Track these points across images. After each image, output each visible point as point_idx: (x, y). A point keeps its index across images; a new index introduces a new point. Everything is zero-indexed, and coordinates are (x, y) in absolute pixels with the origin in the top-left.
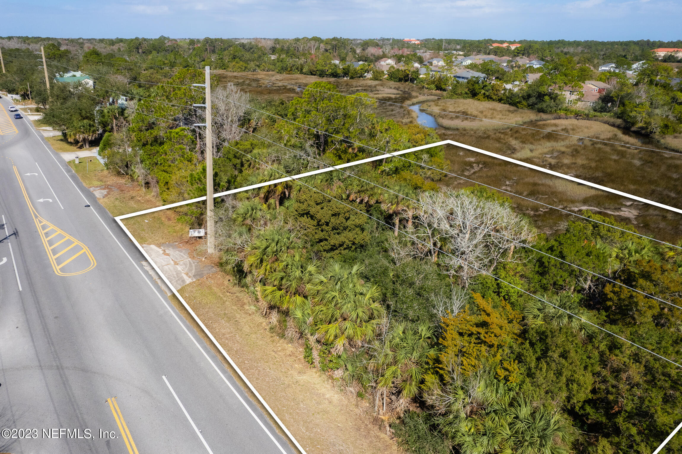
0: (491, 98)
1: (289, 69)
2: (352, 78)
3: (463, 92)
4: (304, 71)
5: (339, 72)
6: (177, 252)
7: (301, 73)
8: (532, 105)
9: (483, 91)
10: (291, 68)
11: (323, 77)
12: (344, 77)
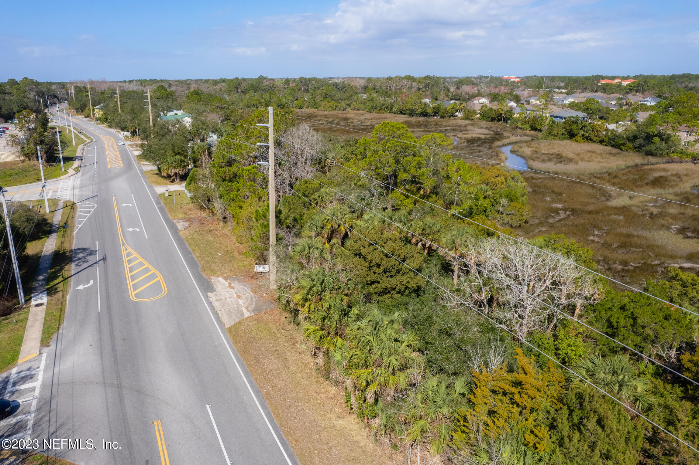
0: (591, 140)
1: (379, 108)
2: (442, 117)
3: (560, 133)
4: (394, 110)
5: (429, 112)
6: (242, 286)
7: (391, 112)
8: (639, 147)
9: (582, 132)
10: (381, 107)
11: (413, 116)
12: (434, 116)
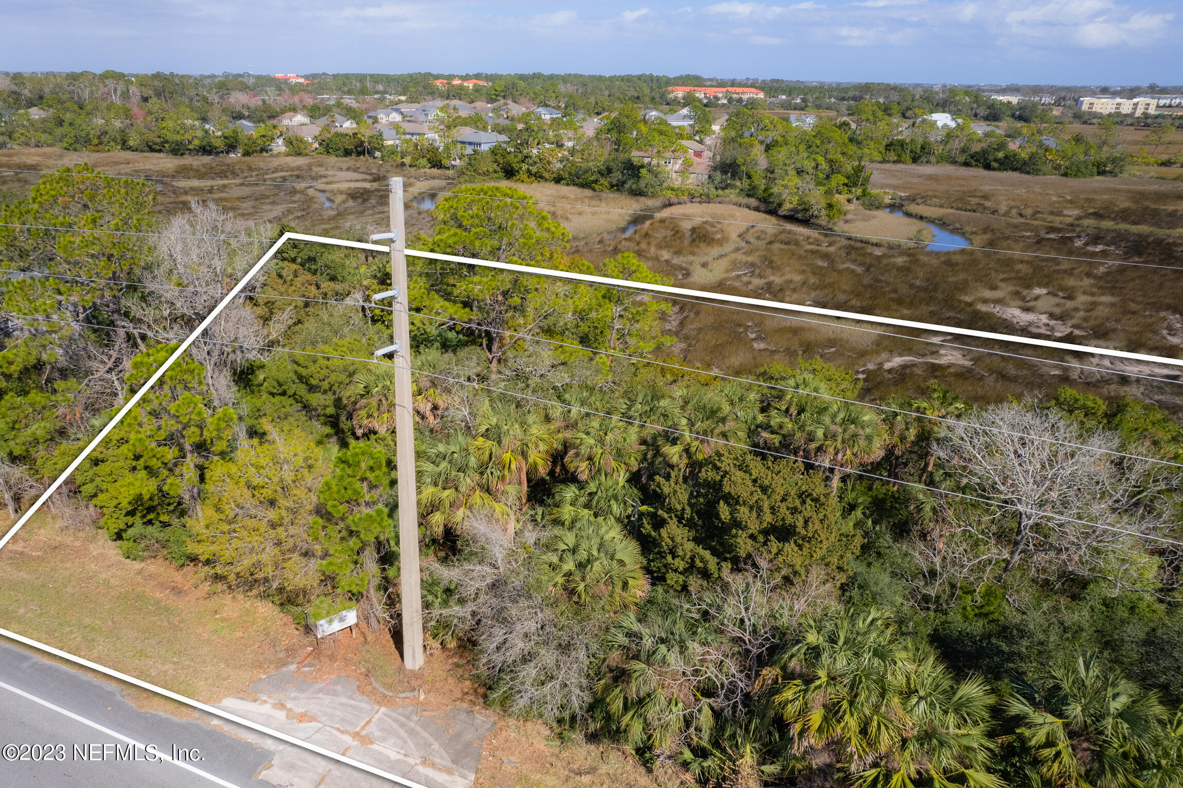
0: (542, 177)
1: (96, 141)
2: (247, 154)
3: (491, 170)
4: (131, 143)
5: (217, 145)
7: (125, 146)
8: (617, 185)
9: (525, 167)
10: (99, 138)
11: (182, 154)
12: (227, 153)
